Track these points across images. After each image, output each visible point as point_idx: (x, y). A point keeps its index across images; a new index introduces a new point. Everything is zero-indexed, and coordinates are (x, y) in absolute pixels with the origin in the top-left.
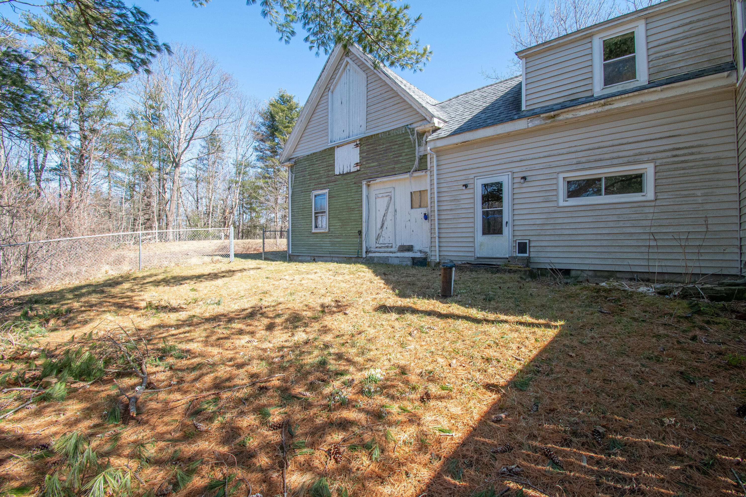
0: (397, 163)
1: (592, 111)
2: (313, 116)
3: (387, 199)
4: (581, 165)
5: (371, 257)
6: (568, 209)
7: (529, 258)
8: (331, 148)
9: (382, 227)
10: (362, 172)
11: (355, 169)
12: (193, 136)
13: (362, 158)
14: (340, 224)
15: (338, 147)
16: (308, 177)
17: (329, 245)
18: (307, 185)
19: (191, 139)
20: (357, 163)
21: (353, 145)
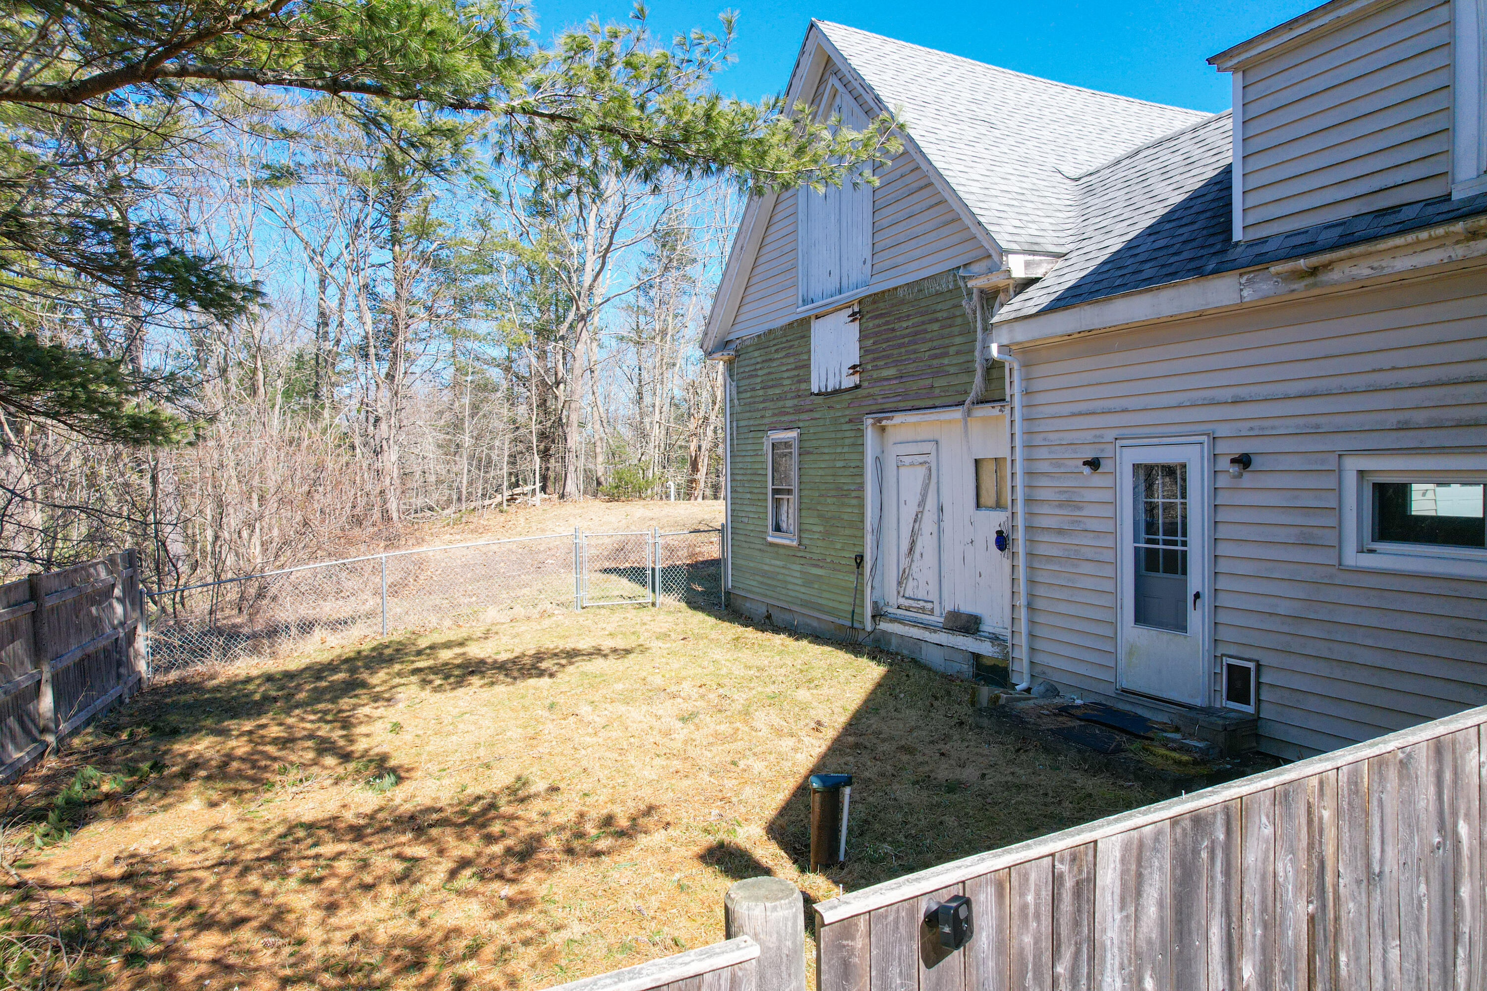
0: (939, 372)
1: (1434, 257)
2: (769, 232)
3: (922, 471)
4: (1411, 434)
5: (884, 632)
6: (1373, 581)
7: (1255, 720)
8: (802, 320)
9: (911, 550)
10: (866, 391)
11: (849, 382)
12: (611, 244)
13: (865, 351)
14: (821, 529)
15: (817, 317)
16: (761, 392)
17: (799, 582)
18: (758, 415)
19: (607, 250)
20: (854, 367)
21: (845, 314)
